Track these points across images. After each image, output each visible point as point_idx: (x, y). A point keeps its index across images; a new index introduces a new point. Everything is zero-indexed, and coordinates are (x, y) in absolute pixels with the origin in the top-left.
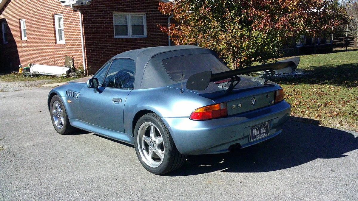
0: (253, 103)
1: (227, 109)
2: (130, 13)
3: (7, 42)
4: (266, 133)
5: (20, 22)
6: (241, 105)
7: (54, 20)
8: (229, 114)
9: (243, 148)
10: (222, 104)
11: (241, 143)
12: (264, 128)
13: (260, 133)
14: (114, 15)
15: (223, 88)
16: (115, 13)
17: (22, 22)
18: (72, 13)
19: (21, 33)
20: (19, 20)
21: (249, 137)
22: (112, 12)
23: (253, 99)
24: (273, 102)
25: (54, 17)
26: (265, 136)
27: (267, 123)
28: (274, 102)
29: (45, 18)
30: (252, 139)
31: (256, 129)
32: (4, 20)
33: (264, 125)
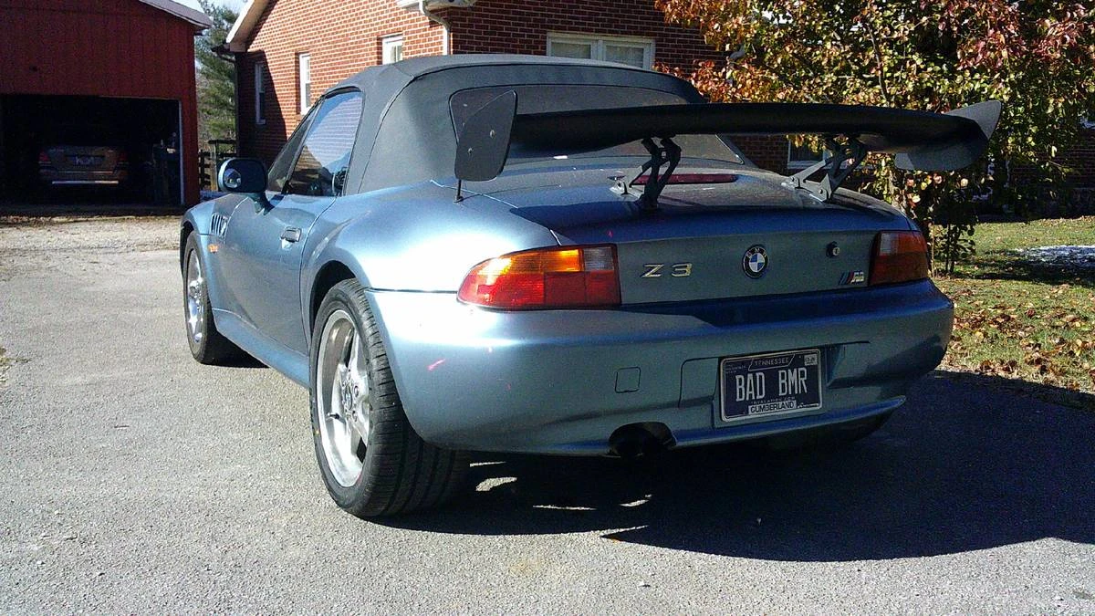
0: (754, 267)
1: (616, 273)
2: (605, 38)
3: (264, 121)
4: (803, 399)
5: (297, 63)
6: (689, 266)
7: (381, 53)
8: (627, 298)
9: (680, 444)
10: (597, 252)
11: (674, 422)
12: (793, 379)
13: (772, 394)
14: (553, 43)
15: (626, 193)
16: (556, 35)
17: (303, 61)
18: (425, 30)
19: (298, 96)
20: (297, 54)
21: (715, 403)
22: (545, 32)
23: (753, 252)
24: (859, 279)
25: (381, 44)
26: (794, 409)
27: (813, 359)
28: (870, 278)
29: (358, 47)
30: (728, 414)
31: (750, 376)
32: (261, 55)
33: (796, 362)
